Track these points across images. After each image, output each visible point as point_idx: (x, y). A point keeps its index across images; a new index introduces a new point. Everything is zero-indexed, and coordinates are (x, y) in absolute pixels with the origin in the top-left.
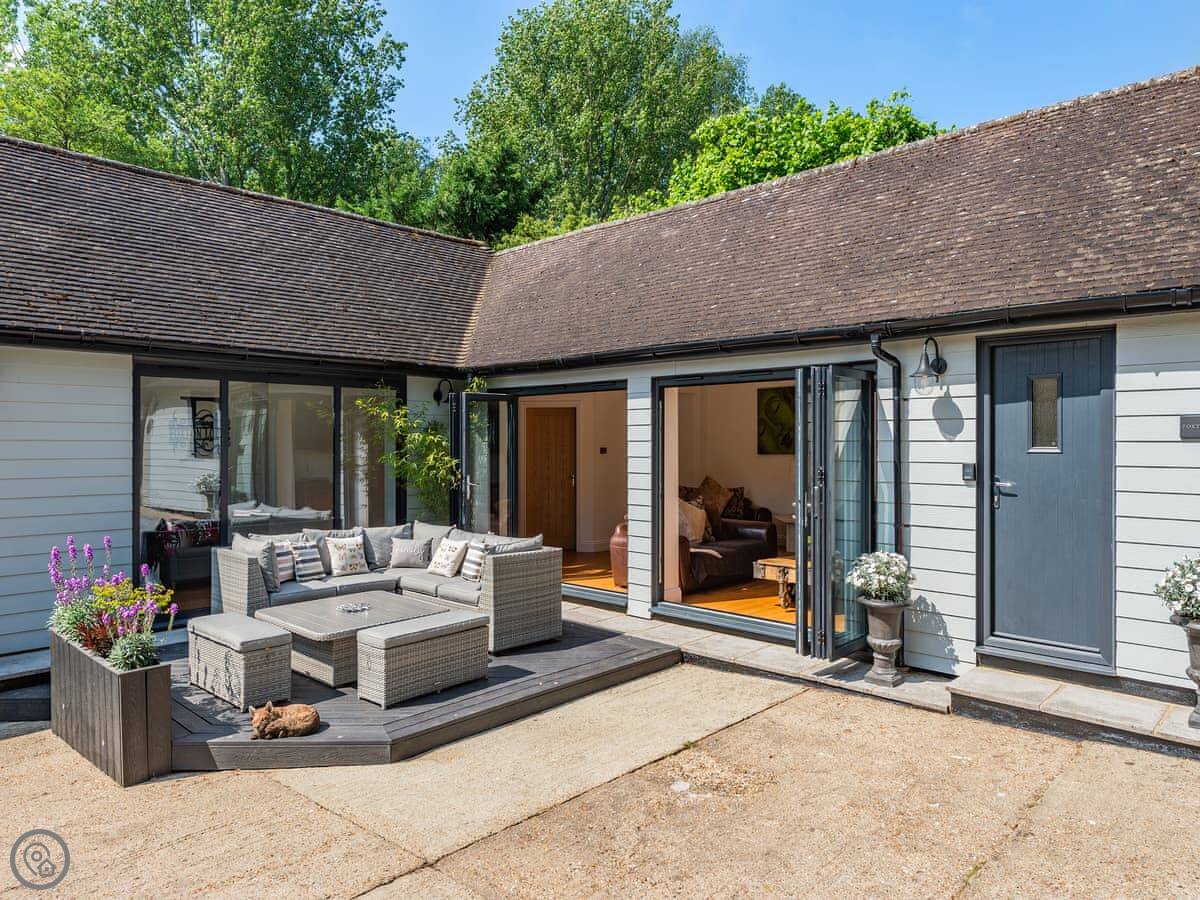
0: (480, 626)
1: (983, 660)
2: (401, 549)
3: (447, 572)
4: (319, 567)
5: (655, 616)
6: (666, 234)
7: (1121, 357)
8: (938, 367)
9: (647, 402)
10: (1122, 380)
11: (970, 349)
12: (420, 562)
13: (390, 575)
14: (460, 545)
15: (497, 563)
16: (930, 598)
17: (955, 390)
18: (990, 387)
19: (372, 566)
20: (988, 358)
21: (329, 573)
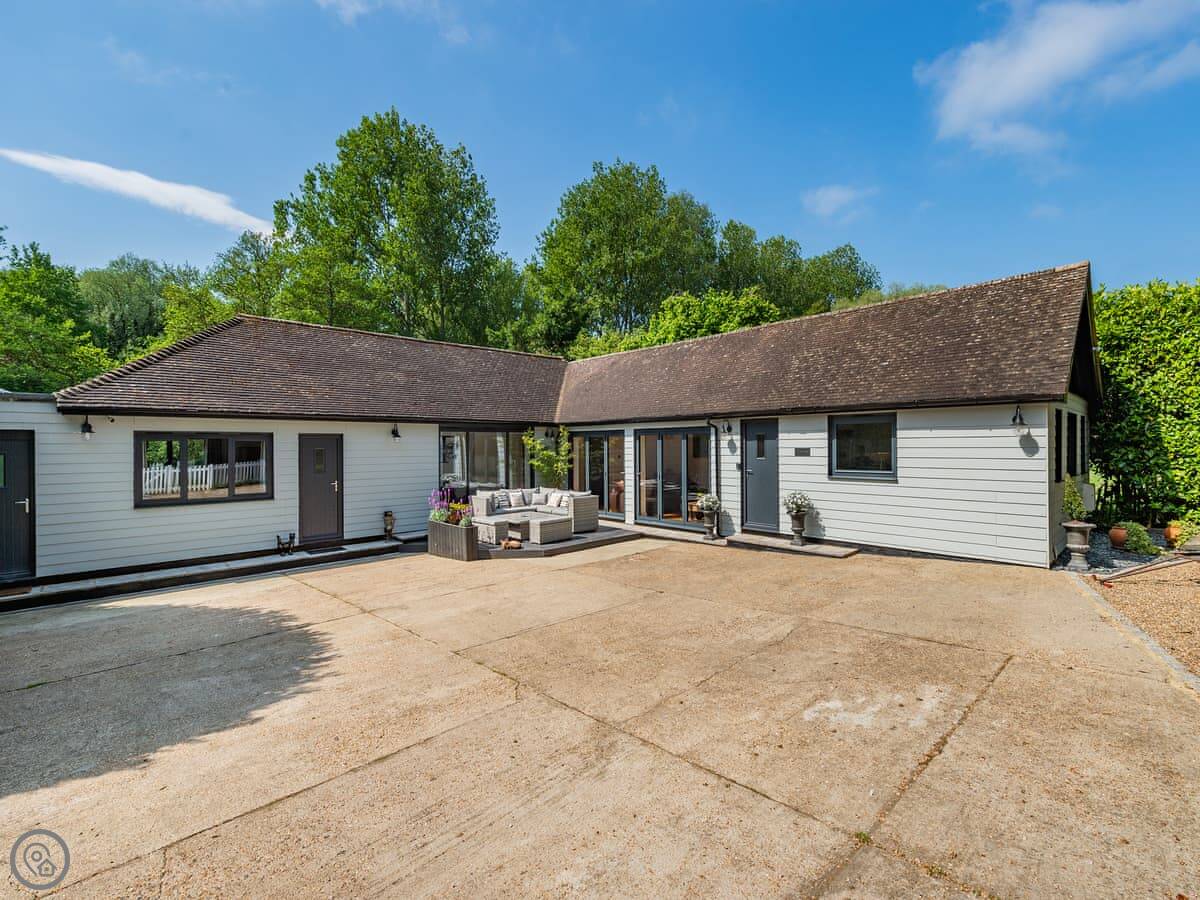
0: (569, 520)
1: (744, 531)
2: (536, 497)
3: (555, 505)
4: (507, 503)
5: (636, 524)
6: (644, 362)
7: (780, 428)
8: (730, 429)
9: (632, 439)
10: (781, 436)
11: (739, 423)
12: (543, 502)
13: (532, 507)
14: (559, 495)
15: (574, 500)
16: (728, 511)
17: (735, 437)
18: (744, 436)
19: (526, 504)
20: (744, 425)
21: (510, 506)
